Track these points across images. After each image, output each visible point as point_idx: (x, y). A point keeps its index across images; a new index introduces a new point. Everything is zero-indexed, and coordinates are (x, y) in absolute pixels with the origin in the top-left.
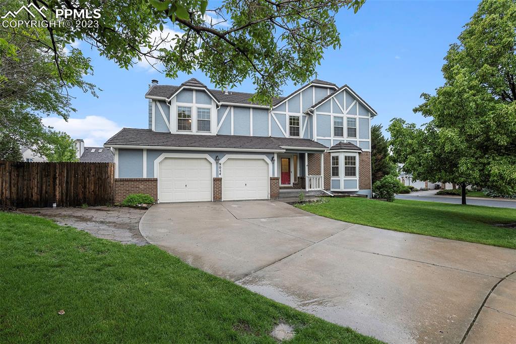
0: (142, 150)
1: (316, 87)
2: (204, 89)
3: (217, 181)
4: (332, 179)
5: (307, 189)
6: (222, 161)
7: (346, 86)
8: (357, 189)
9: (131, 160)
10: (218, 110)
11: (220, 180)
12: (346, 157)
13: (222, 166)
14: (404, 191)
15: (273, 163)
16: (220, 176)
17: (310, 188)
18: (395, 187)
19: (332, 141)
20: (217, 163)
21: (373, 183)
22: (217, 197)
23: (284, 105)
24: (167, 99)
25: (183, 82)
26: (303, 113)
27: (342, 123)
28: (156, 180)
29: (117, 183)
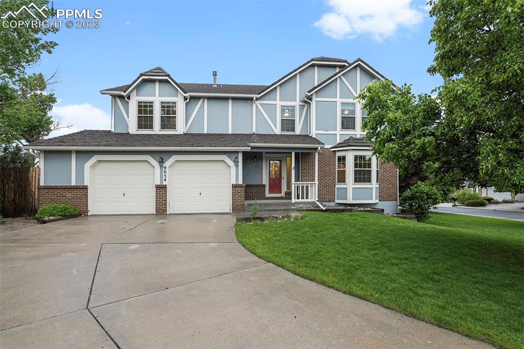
0: (70, 152)
1: (320, 66)
2: (167, 78)
3: (161, 189)
4: (337, 186)
5: (293, 201)
6: (167, 164)
7: (359, 60)
8: (374, 201)
9: (58, 164)
10: (186, 103)
11: (165, 187)
12: (356, 157)
13: (167, 170)
14: (478, 203)
15: (237, 166)
16: (164, 183)
17: (298, 198)
18: (430, 198)
19: (338, 136)
20: (161, 166)
21: (401, 192)
22: (161, 209)
23: (274, 92)
24: (123, 93)
25: (143, 72)
26: (300, 101)
27: (353, 112)
28: (86, 188)
29: (43, 192)
